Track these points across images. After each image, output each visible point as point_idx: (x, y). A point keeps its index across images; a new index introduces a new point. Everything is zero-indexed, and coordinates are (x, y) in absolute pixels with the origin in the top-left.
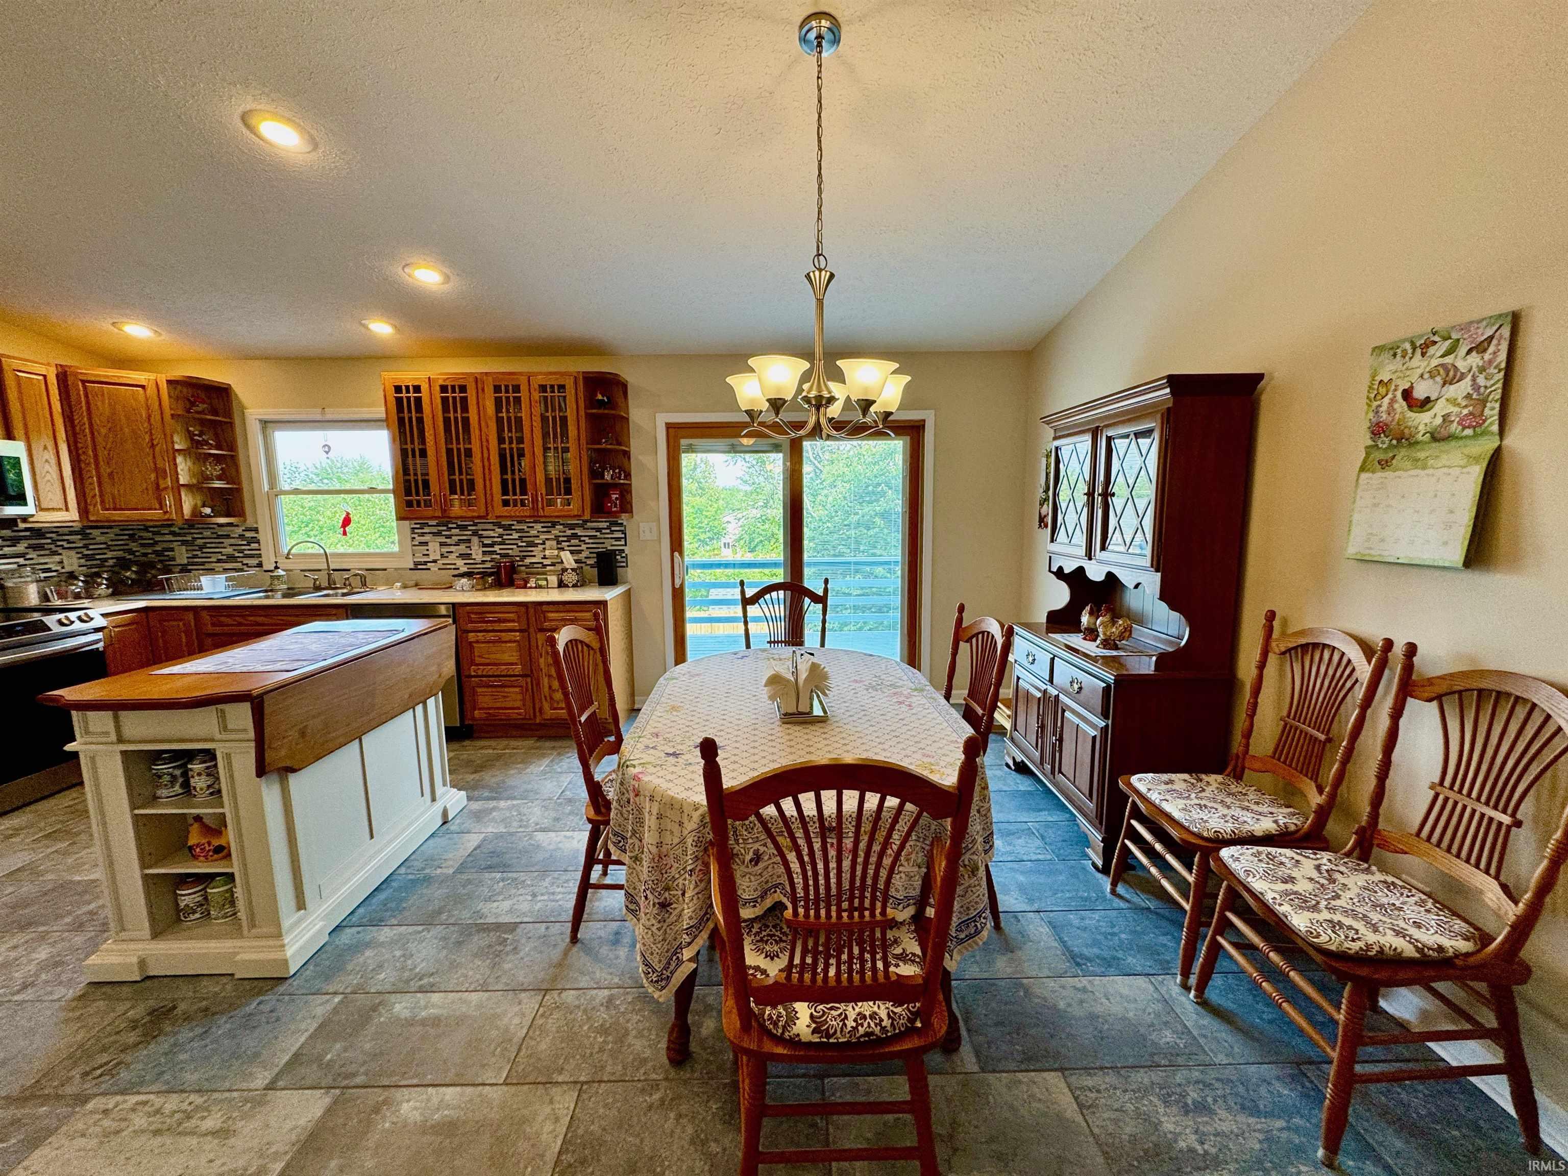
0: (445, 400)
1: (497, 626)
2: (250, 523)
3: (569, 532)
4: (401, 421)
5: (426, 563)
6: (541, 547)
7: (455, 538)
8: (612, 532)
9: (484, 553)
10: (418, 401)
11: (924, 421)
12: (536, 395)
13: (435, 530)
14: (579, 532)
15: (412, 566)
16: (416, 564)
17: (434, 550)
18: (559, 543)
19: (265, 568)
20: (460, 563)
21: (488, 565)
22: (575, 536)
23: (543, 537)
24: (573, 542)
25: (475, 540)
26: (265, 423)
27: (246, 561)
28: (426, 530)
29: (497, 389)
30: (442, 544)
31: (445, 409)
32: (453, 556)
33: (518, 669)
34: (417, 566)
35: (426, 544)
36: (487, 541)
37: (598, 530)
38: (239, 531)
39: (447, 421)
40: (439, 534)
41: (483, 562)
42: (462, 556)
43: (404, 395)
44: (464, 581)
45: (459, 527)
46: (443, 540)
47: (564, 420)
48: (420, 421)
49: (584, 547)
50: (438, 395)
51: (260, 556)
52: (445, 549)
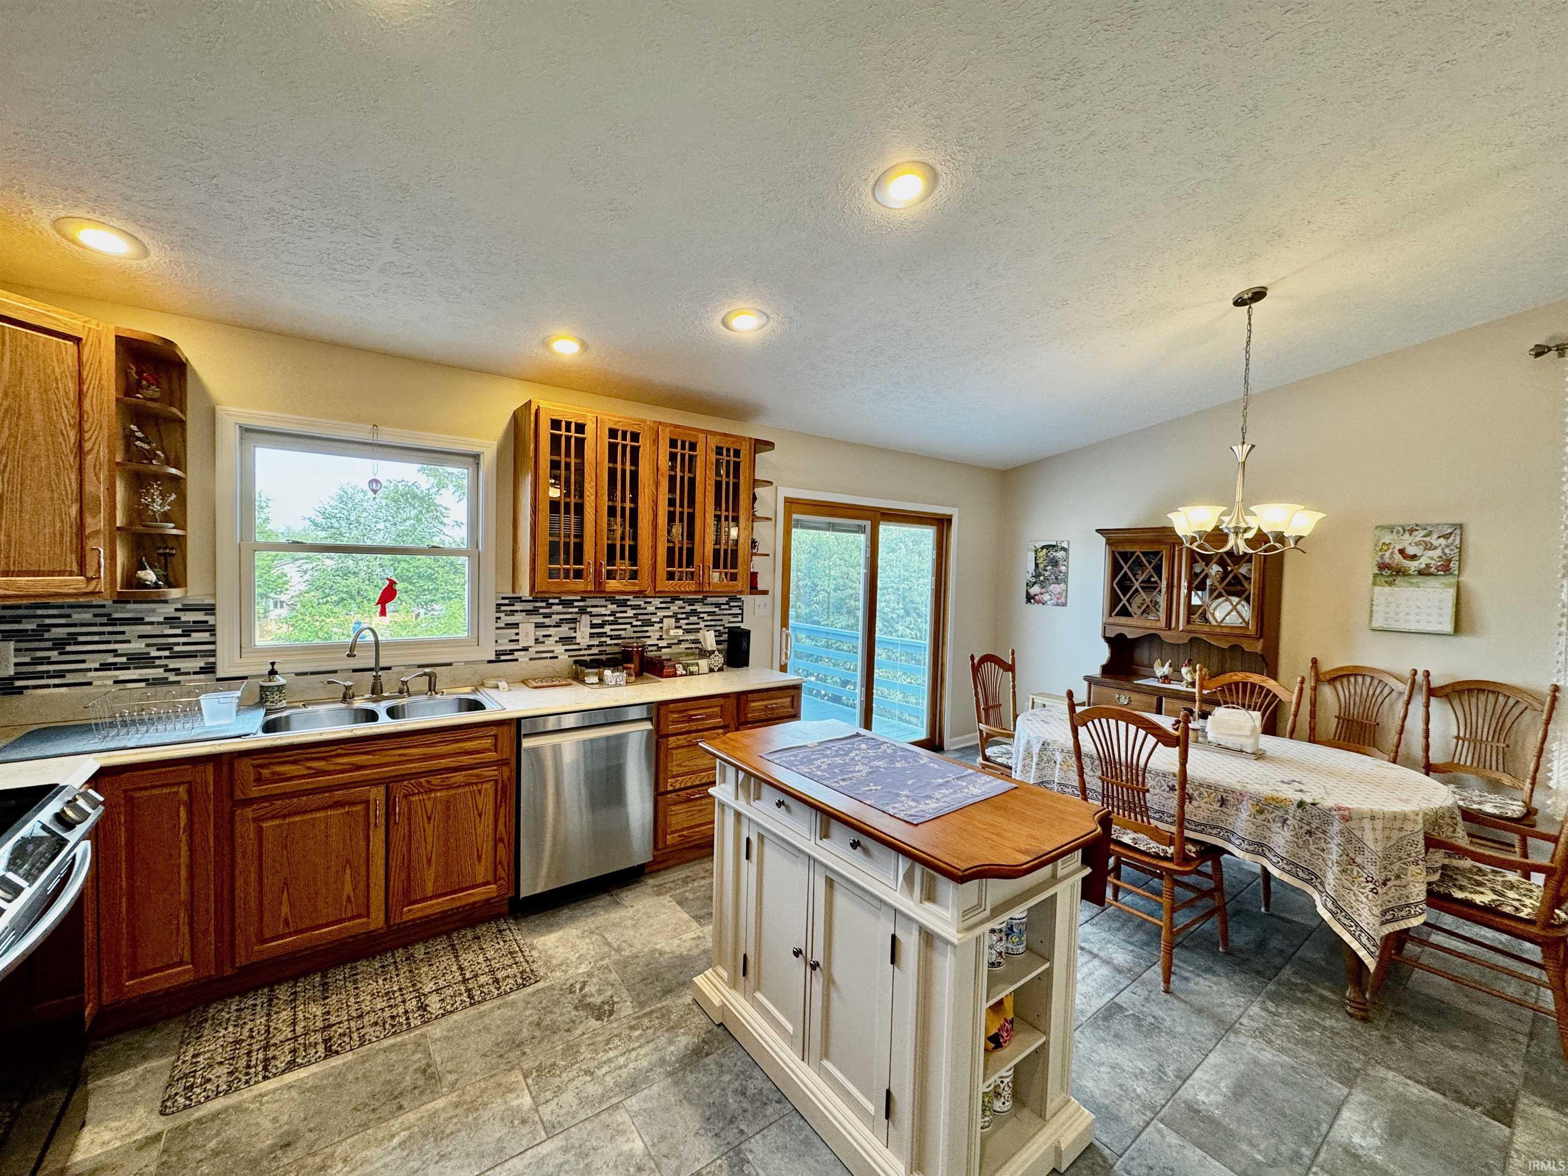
0: (613, 448)
2: (196, 597)
3: (688, 608)
4: (555, 466)
5: (512, 652)
6: (657, 626)
7: (556, 618)
8: (731, 608)
9: (592, 635)
10: (580, 443)
11: (951, 516)
12: (712, 457)
13: (530, 606)
14: (698, 607)
15: (493, 658)
16: (499, 654)
18: (678, 620)
19: (220, 675)
20: (559, 649)
21: (595, 650)
22: (694, 613)
23: (661, 614)
24: (693, 619)
25: (583, 619)
26: (246, 431)
27: (173, 664)
28: (518, 607)
29: (673, 444)
30: (538, 626)
31: (612, 458)
32: (551, 640)
34: (500, 657)
35: (516, 626)
36: (596, 620)
37: (718, 605)
39: (612, 473)
40: (534, 612)
41: (590, 647)
42: (564, 640)
43: (563, 432)
45: (563, 603)
46: (540, 619)
47: (736, 487)
48: (579, 468)
49: (702, 624)
50: (606, 440)
51: (213, 653)
52: (542, 632)
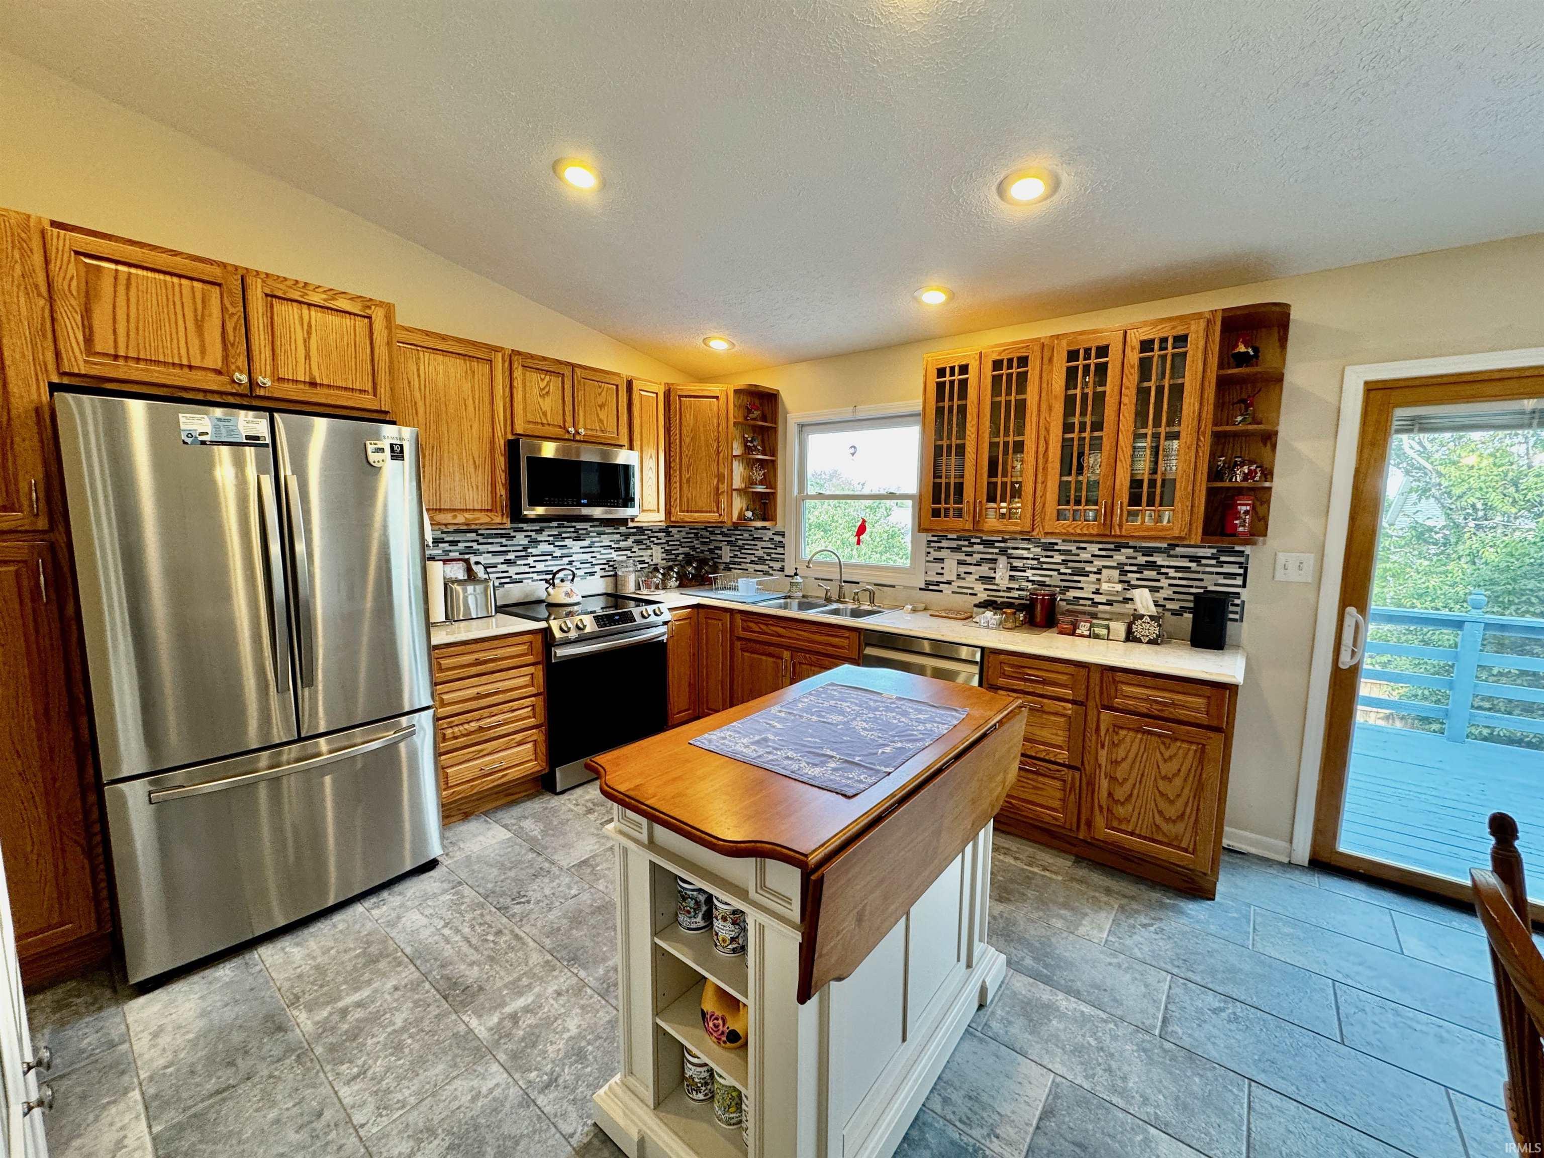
2: (779, 528)
3: (1142, 559)
4: (939, 411)
5: (938, 583)
6: (1093, 577)
7: (977, 557)
8: (1221, 564)
9: (1012, 578)
10: (964, 384)
13: (954, 544)
15: (923, 586)
16: (928, 583)
17: (951, 568)
20: (979, 587)
21: (1015, 594)
22: (1152, 565)
24: (1147, 574)
25: (1002, 561)
26: (802, 426)
27: (772, 564)
28: (945, 544)
30: (960, 563)
31: (996, 391)
35: (941, 560)
36: (1017, 563)
37: (1195, 559)
39: (995, 406)
40: (958, 549)
42: (983, 579)
43: (948, 378)
44: (989, 614)
45: (984, 543)
46: (962, 557)
48: (963, 410)
49: (1164, 582)
50: (989, 374)
51: (783, 560)
52: (963, 569)
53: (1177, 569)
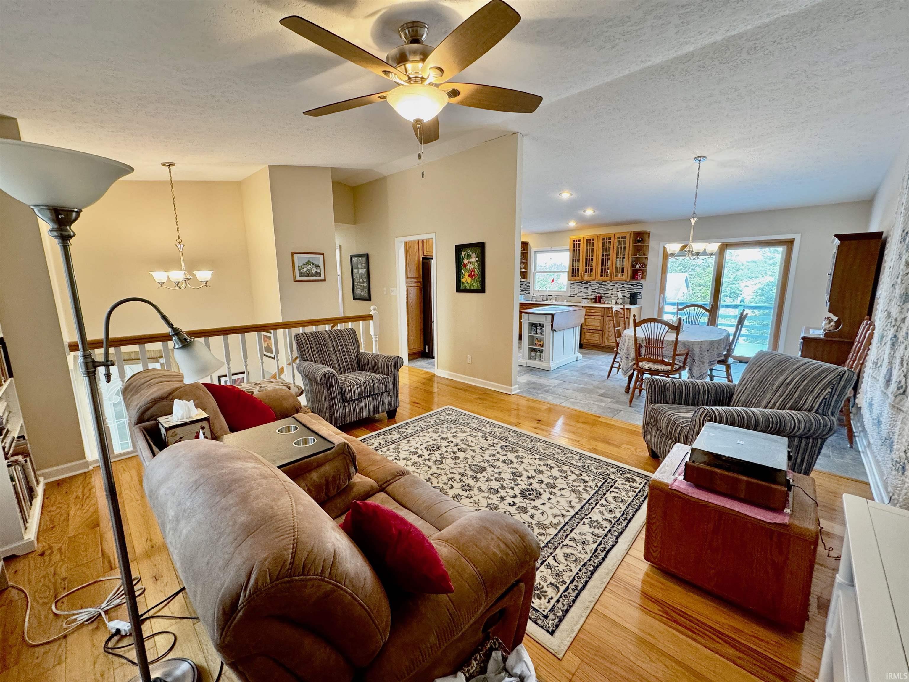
0: (587, 244)
1: (594, 314)
2: (528, 281)
3: (621, 286)
4: (574, 250)
5: (574, 294)
6: (611, 291)
7: (583, 287)
8: (637, 286)
9: (592, 292)
10: (579, 244)
11: (794, 239)
12: (616, 240)
13: (578, 284)
14: (625, 286)
15: (570, 295)
17: (577, 290)
18: (618, 289)
19: (530, 294)
20: (584, 295)
21: (593, 296)
22: (623, 287)
23: (612, 287)
24: (623, 289)
25: (590, 287)
26: (535, 252)
27: (526, 292)
28: (575, 284)
29: (604, 239)
31: (587, 246)
32: (582, 292)
33: (599, 328)
35: (575, 288)
36: (593, 288)
37: (632, 285)
38: (525, 283)
39: (587, 250)
40: (579, 285)
41: (591, 295)
42: (586, 292)
43: (575, 242)
44: (585, 300)
45: (585, 283)
46: (580, 287)
47: (625, 248)
48: (579, 250)
49: (626, 291)
50: (585, 242)
51: (530, 290)
52: (580, 290)
53: (629, 288)
